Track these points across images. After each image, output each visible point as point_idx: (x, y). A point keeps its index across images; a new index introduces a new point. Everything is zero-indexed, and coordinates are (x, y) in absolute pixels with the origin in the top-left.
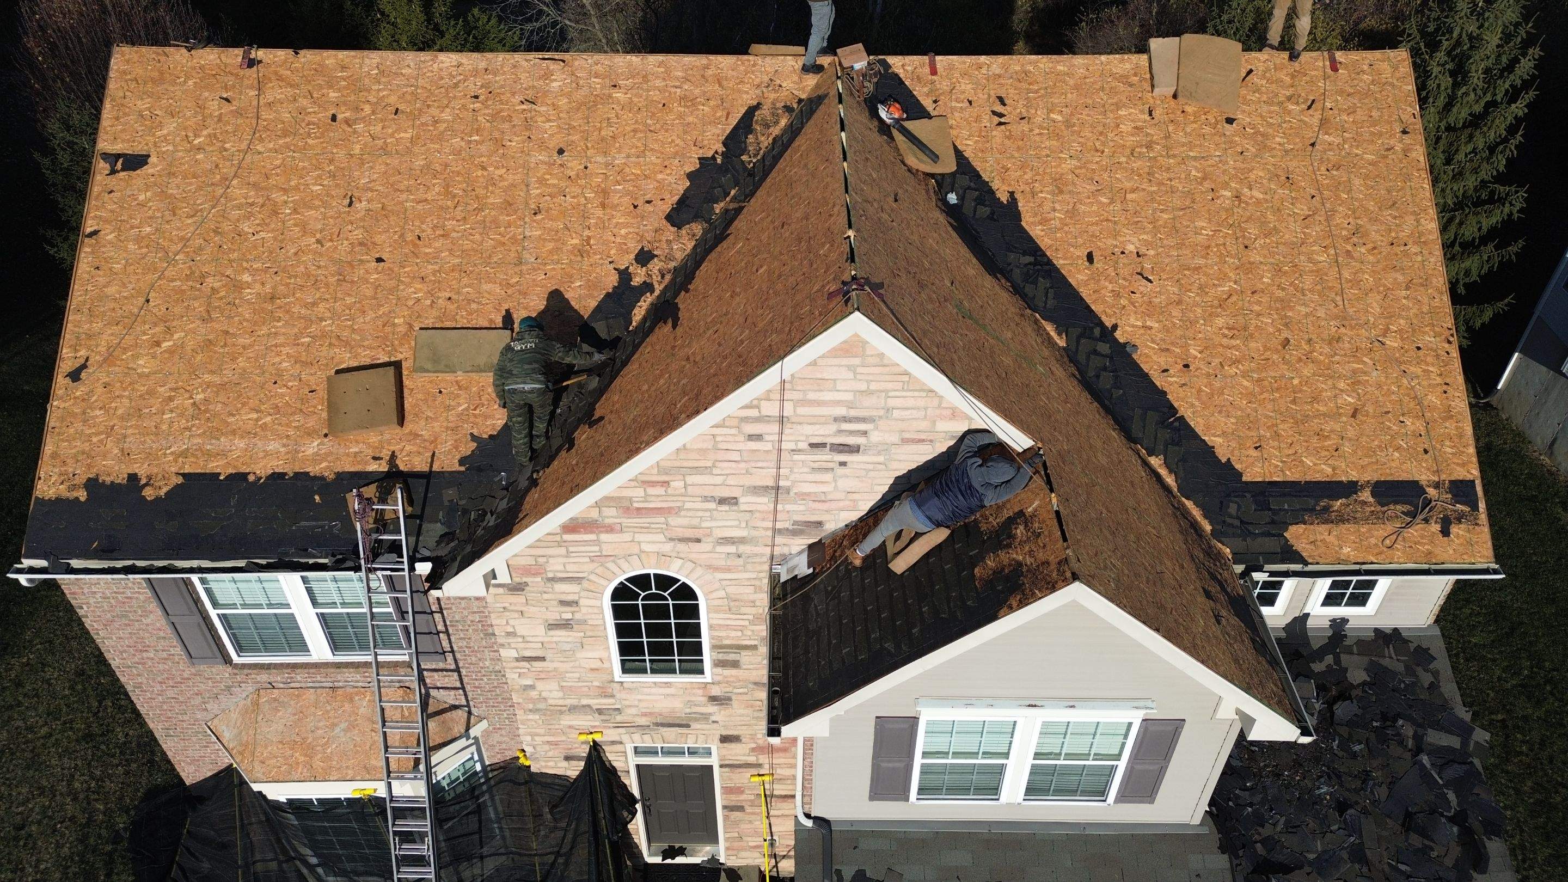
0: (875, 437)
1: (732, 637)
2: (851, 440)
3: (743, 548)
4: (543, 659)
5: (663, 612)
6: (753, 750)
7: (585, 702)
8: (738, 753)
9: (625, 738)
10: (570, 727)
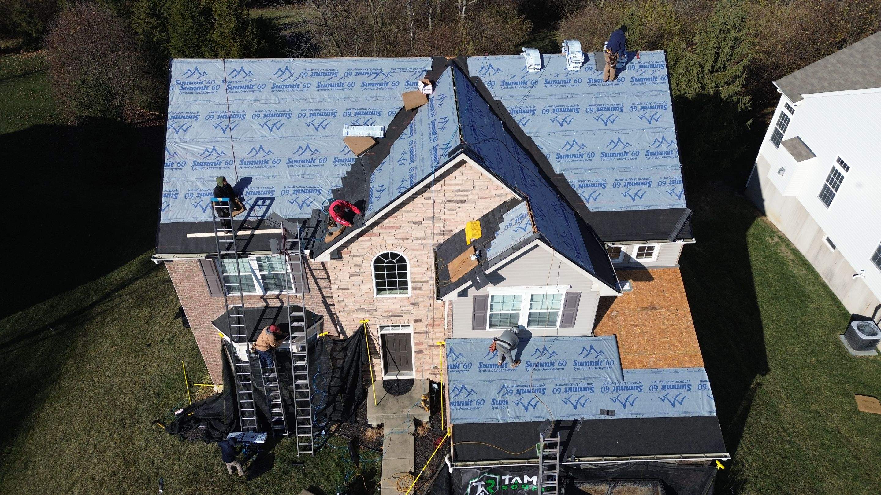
0: (470, 197)
1: (419, 278)
2: (462, 198)
3: (423, 241)
4: (348, 289)
5: (393, 268)
6: (427, 325)
7: (362, 307)
8: (421, 327)
9: (377, 322)
10: (357, 318)
